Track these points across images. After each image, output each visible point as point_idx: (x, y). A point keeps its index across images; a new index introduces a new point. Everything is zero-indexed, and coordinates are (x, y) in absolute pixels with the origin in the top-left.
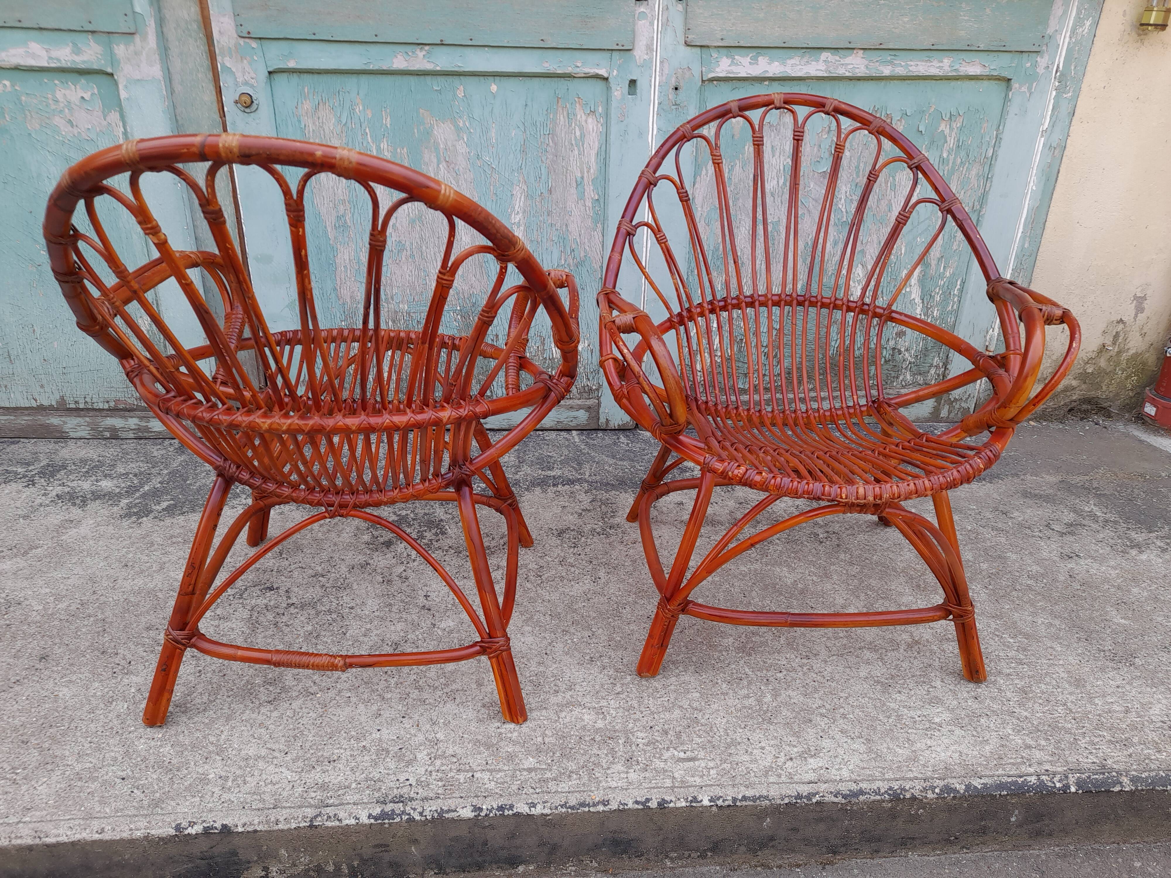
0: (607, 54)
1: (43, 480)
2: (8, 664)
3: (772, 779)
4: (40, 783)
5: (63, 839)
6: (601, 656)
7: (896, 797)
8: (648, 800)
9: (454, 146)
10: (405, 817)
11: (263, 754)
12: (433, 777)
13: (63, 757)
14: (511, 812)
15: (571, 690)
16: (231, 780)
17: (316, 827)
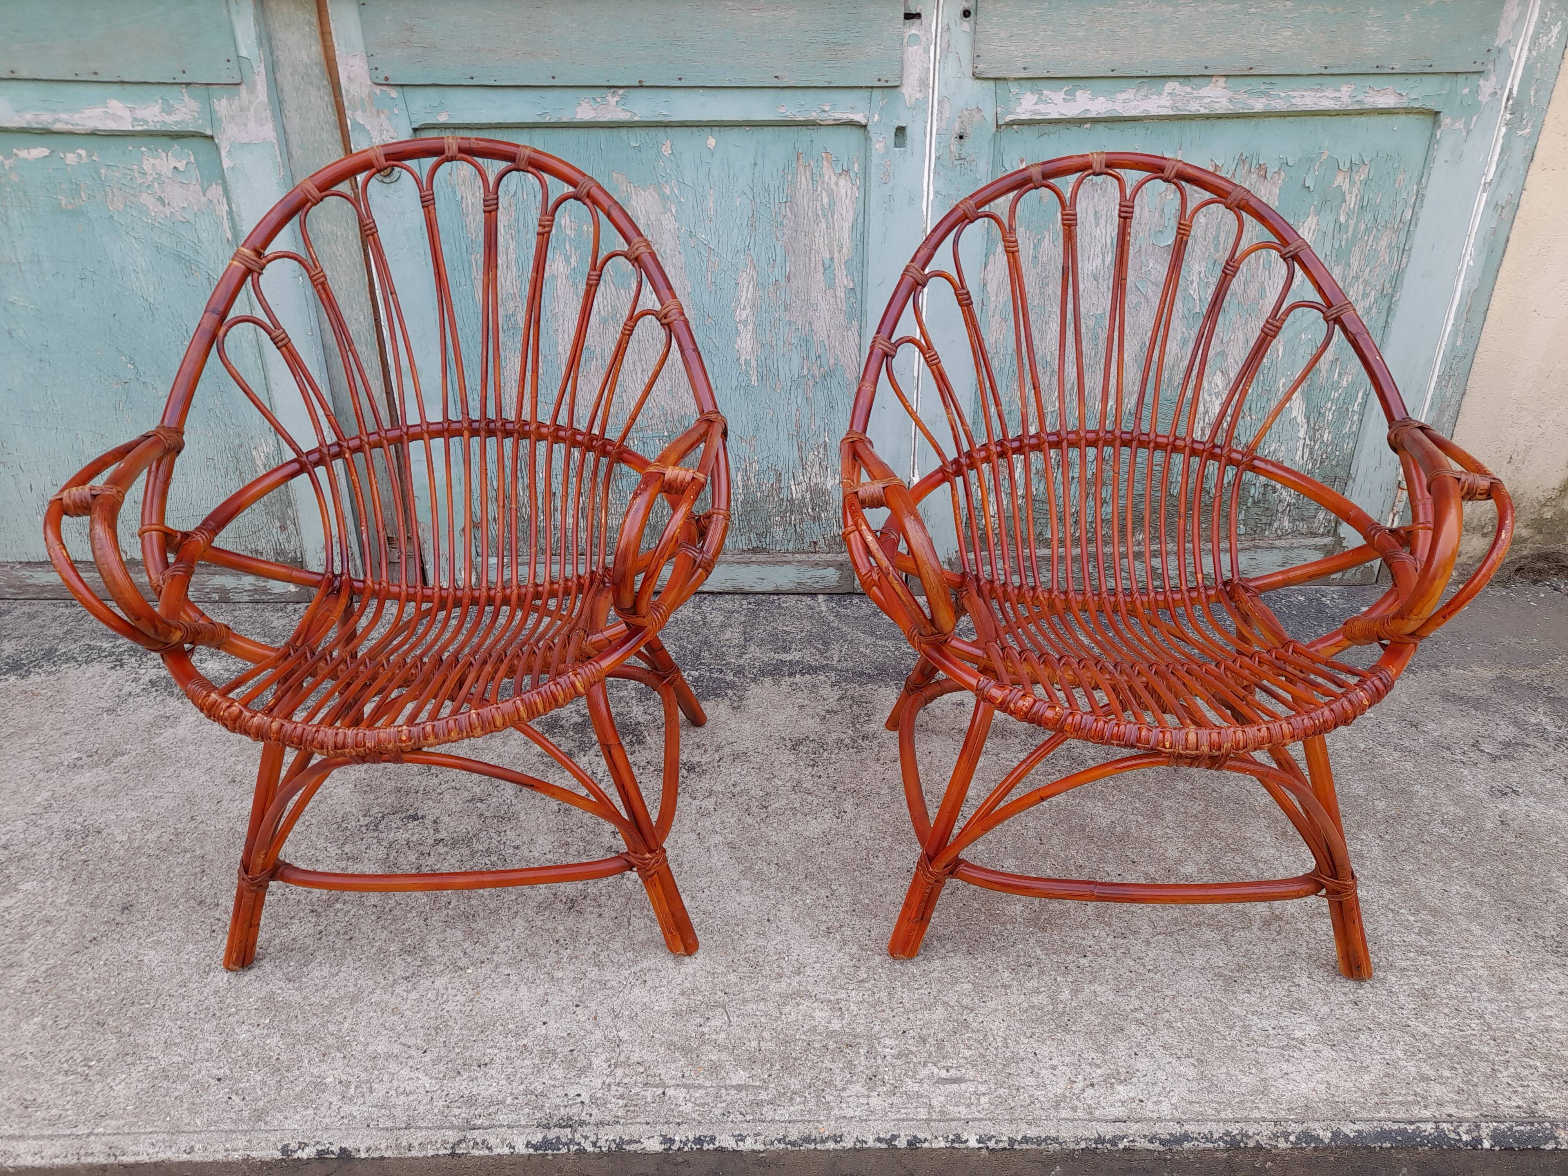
0: (866, 94)
1: (133, 660)
2: (84, 915)
3: (1064, 1114)
4: (117, 1081)
5: (144, 1158)
6: (841, 926)
7: (1235, 1145)
8: (894, 1137)
9: (658, 220)
10: (573, 1148)
11: (395, 1052)
12: (612, 1093)
13: (146, 1047)
14: (711, 1147)
15: (799, 974)
16: (353, 1087)
17: (459, 1156)
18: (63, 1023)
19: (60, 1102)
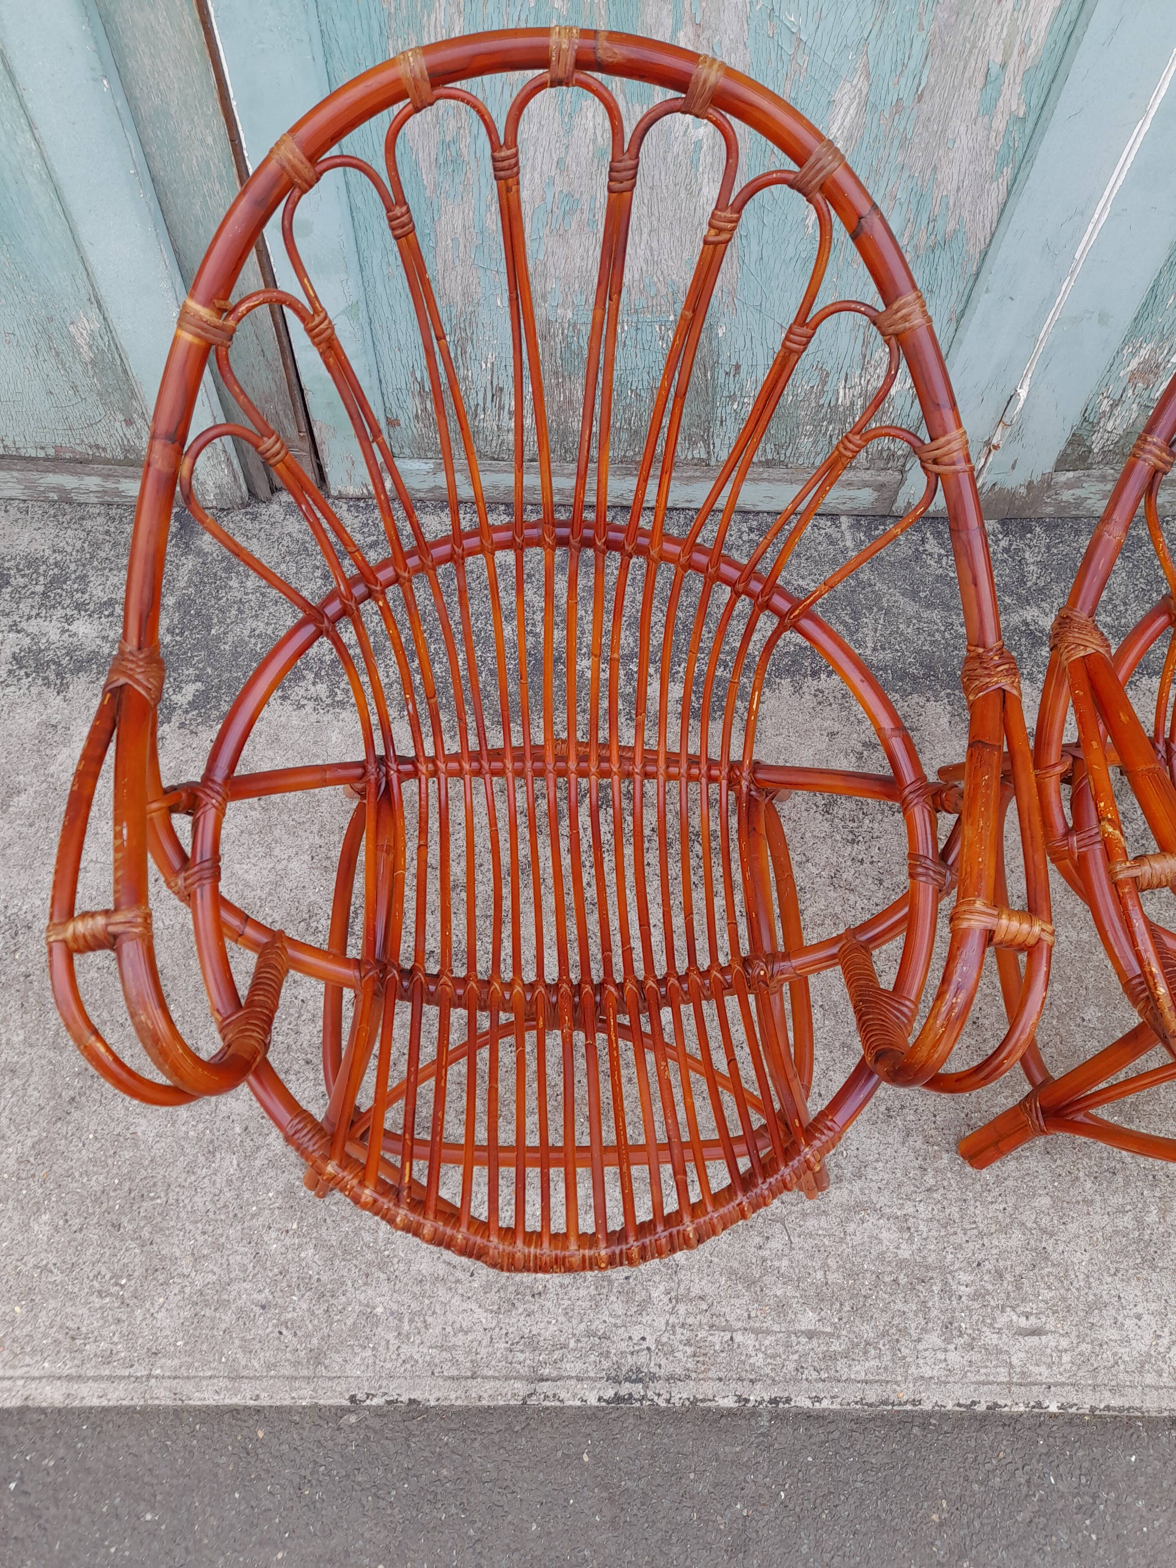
3: (1150, 1379)
4: (157, 1307)
8: (974, 1403)
10: (646, 1403)
11: (441, 1273)
12: (678, 1337)
13: (175, 1260)
14: (787, 1406)
15: (860, 1177)
16: (406, 1320)
17: (531, 1406)
18: (76, 1222)
19: (105, 1332)
